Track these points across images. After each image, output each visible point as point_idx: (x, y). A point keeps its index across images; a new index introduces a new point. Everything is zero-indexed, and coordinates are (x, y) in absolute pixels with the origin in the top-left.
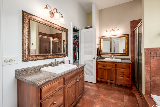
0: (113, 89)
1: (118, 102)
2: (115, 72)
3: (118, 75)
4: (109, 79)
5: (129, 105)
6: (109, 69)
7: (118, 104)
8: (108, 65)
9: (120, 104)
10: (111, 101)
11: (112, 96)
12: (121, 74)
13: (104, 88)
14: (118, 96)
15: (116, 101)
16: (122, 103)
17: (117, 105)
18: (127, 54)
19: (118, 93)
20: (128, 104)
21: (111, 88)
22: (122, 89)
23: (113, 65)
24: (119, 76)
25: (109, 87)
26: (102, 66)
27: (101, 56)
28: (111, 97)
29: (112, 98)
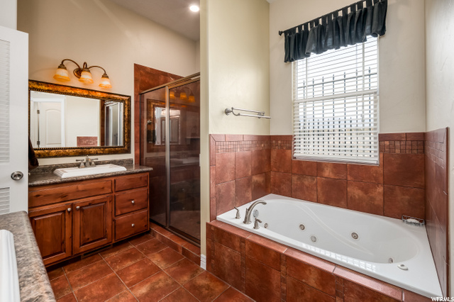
0: (112, 263)
1: (154, 281)
2: (109, 206)
3: (119, 212)
4: (90, 240)
5: (174, 268)
6: (90, 204)
7: (157, 286)
8: (83, 191)
9: (160, 280)
10: (138, 295)
11: (127, 282)
12: (128, 207)
13: (80, 280)
14: (141, 269)
15: (147, 282)
16: (161, 277)
17: (156, 289)
18: (126, 148)
19: (133, 262)
20: (171, 267)
21: (103, 265)
22: (131, 247)
23: (103, 188)
24: (122, 214)
25: (94, 267)
26: (59, 200)
27: (37, 164)
28: (129, 285)
29: (131, 285)
